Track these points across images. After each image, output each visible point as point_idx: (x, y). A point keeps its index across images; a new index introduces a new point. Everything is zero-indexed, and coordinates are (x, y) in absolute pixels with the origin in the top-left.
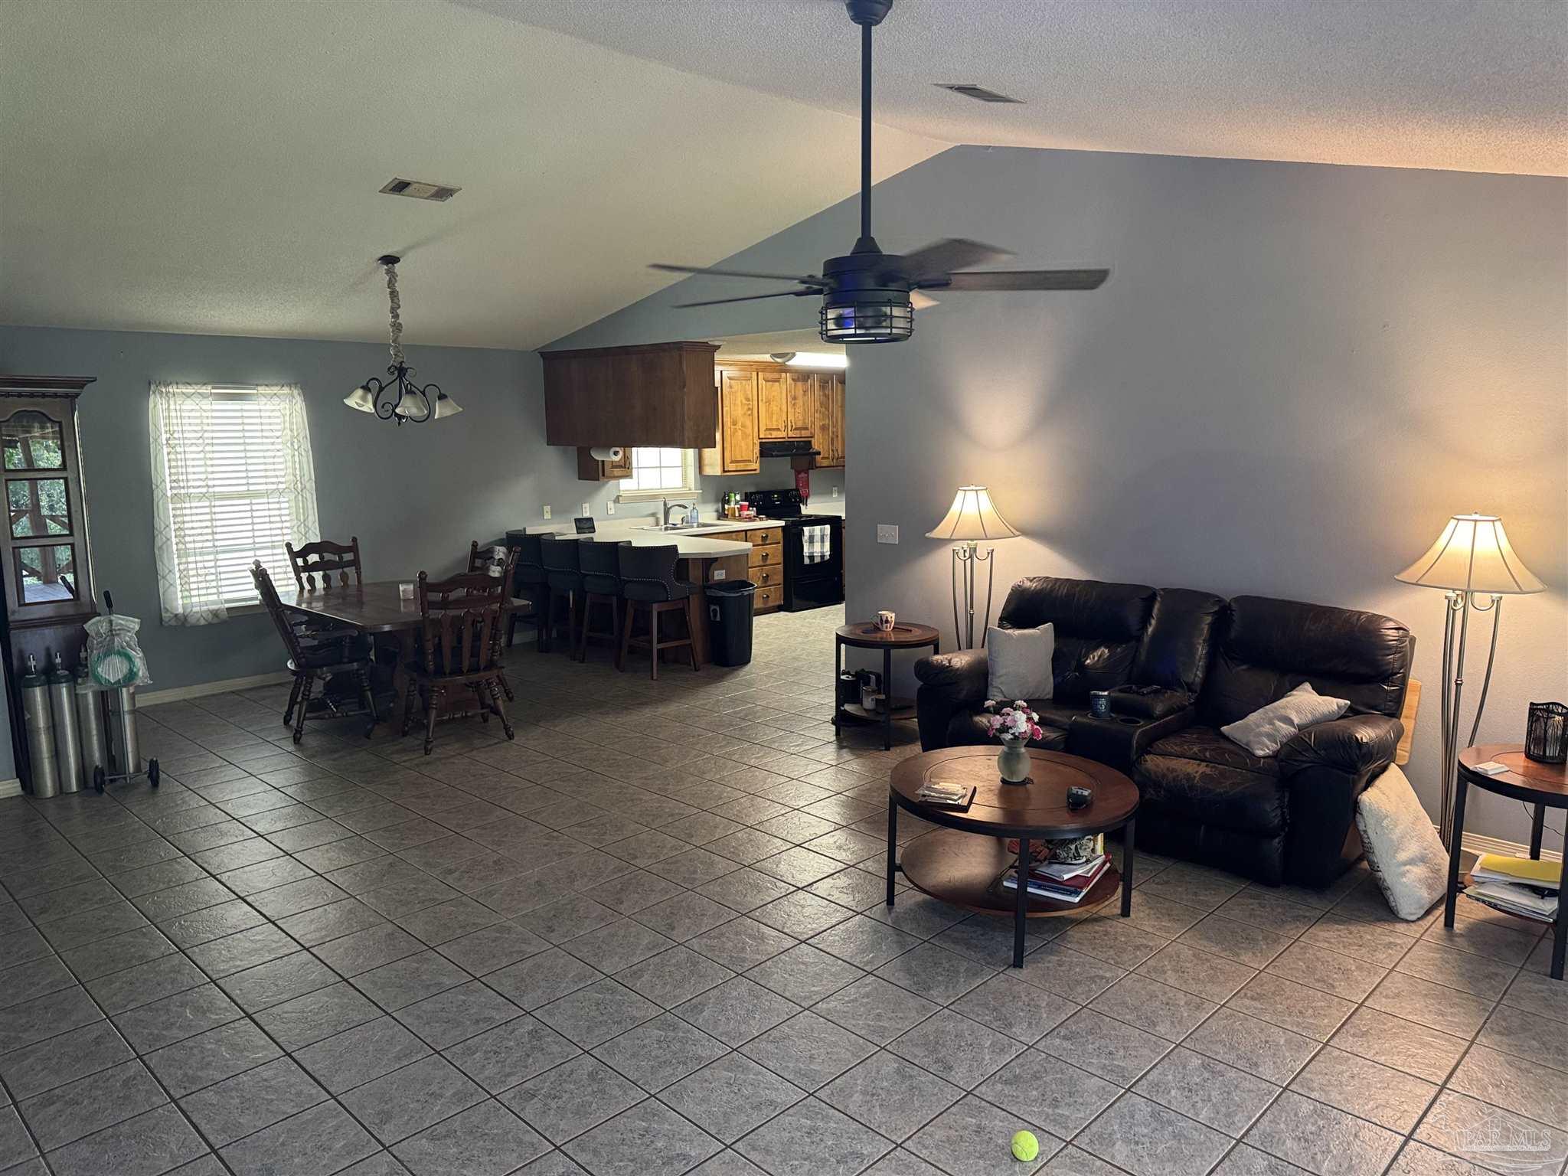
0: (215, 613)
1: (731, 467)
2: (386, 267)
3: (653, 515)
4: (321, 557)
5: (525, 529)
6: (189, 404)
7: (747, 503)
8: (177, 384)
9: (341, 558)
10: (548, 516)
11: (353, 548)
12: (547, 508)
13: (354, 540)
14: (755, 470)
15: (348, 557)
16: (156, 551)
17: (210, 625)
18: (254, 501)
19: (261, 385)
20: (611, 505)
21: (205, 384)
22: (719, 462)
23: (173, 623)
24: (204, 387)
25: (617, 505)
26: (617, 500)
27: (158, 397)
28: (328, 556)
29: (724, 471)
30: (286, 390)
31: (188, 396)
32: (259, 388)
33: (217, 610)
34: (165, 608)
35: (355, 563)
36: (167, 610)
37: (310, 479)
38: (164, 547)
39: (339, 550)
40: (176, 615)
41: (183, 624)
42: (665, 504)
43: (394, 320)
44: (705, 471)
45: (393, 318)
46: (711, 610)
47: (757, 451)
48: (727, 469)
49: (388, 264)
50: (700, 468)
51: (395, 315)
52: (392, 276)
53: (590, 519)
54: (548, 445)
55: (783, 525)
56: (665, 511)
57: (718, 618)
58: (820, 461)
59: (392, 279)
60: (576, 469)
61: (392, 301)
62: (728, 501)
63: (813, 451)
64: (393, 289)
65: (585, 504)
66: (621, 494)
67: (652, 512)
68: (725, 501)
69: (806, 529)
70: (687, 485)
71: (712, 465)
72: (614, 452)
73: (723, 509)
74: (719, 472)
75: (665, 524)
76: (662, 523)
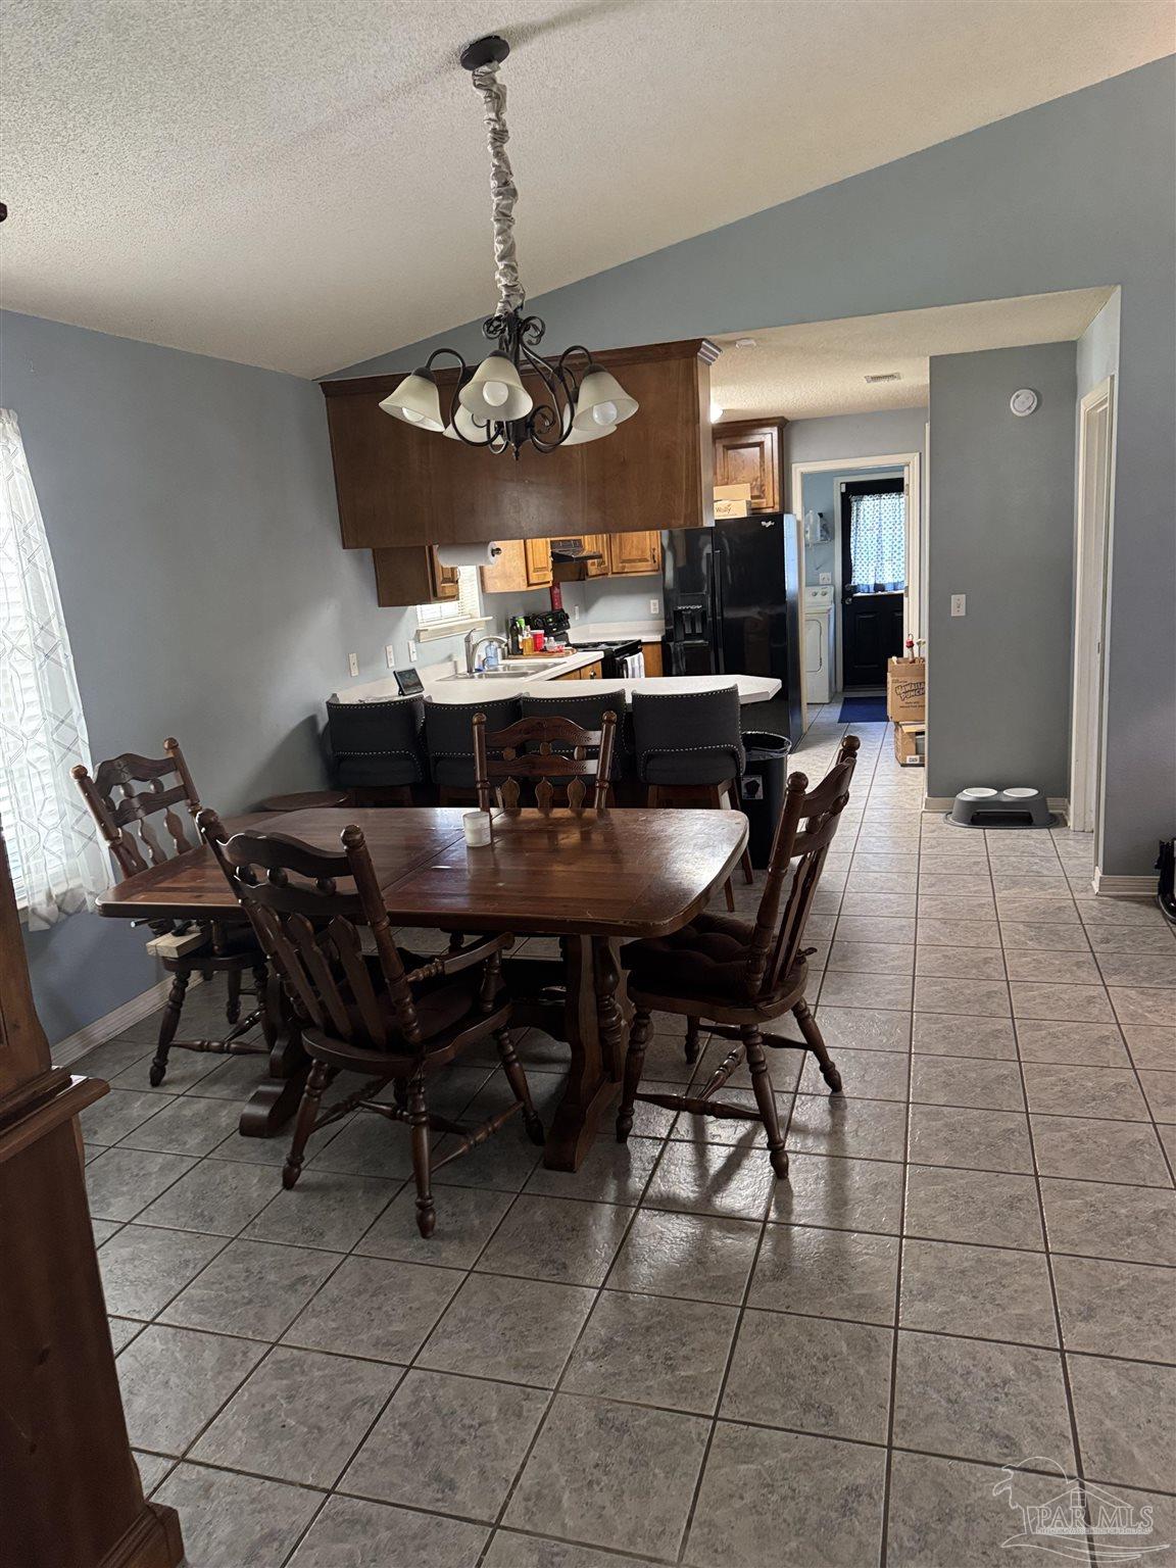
1: (532, 578)
2: (473, 73)
3: (450, 658)
4: (129, 791)
5: (334, 695)
7: (542, 632)
9: (159, 786)
10: (355, 672)
11: (175, 764)
12: (353, 658)
13: (173, 744)
14: (548, 582)
15: (170, 781)
20: (412, 644)
22: (523, 571)
25: (420, 645)
26: (417, 639)
28: (138, 787)
29: (529, 585)
35: (186, 792)
39: (150, 770)
42: (468, 640)
43: (504, 202)
44: (491, 589)
45: (503, 199)
46: (743, 783)
47: (550, 554)
48: (531, 582)
49: (488, 60)
50: (482, 582)
51: (507, 190)
52: (498, 89)
53: (413, 671)
54: (344, 548)
55: (602, 656)
56: (468, 651)
57: (760, 795)
58: (593, 568)
59: (497, 98)
60: (375, 590)
61: (499, 154)
62: (519, 631)
63: (585, 554)
64: (504, 125)
65: (390, 648)
66: (421, 627)
67: (446, 655)
68: (514, 631)
69: (628, 659)
70: (467, 610)
71: (506, 577)
72: (493, 551)
73: (516, 643)
74: (524, 588)
75: (470, 671)
76: (463, 669)
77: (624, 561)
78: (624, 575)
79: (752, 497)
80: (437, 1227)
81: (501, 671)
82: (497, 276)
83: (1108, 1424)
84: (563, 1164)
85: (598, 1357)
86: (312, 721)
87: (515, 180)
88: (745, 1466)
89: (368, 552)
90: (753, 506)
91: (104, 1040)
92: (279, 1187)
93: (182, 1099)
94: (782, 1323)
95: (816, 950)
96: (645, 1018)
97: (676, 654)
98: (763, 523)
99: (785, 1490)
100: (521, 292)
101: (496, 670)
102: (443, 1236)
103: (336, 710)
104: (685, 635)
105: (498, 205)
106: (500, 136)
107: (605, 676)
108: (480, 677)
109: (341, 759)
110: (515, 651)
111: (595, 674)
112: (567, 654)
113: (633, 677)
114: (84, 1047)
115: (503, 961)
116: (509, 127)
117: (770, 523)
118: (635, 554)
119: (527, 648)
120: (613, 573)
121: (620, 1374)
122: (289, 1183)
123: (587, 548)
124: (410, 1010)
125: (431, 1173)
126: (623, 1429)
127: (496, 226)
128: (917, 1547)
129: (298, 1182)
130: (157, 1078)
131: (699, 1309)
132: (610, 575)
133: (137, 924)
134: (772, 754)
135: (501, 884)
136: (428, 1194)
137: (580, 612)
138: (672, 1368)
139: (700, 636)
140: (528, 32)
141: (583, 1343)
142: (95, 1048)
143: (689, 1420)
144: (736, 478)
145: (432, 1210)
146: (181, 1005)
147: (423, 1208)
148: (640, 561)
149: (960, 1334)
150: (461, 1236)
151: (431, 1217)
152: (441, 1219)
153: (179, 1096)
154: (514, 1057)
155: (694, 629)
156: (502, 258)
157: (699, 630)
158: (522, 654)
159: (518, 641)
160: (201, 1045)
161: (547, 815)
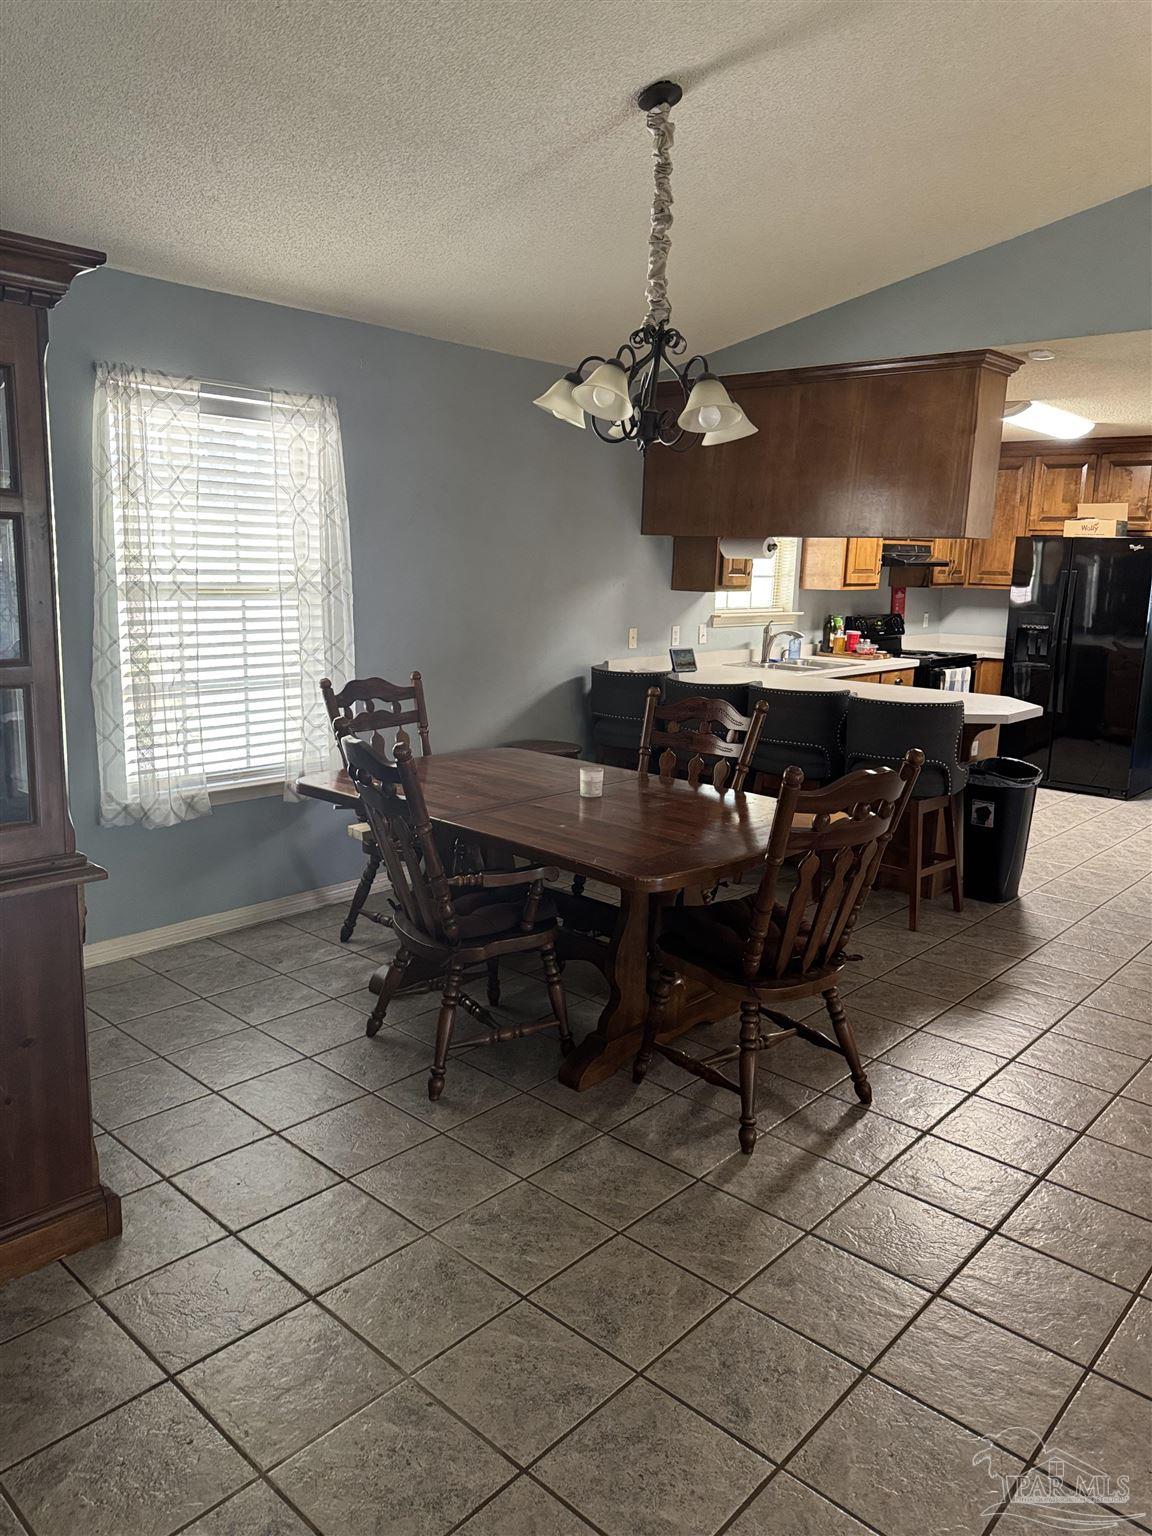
0: (190, 803)
1: (852, 578)
2: (647, 113)
3: (746, 646)
4: (371, 706)
5: (607, 663)
6: (159, 416)
7: (859, 633)
8: (143, 371)
9: (398, 708)
10: (633, 644)
11: (415, 692)
12: (633, 632)
13: (417, 677)
14: (875, 585)
15: (407, 706)
16: (95, 688)
17: (183, 824)
18: (248, 603)
19: (278, 391)
20: (704, 630)
21: (189, 378)
22: (841, 571)
23: (120, 822)
24: (187, 385)
25: (710, 629)
26: (710, 623)
27: (111, 393)
28: (379, 705)
29: (845, 585)
30: (315, 404)
31: (160, 398)
32: (277, 397)
33: (193, 797)
34: (109, 796)
35: (419, 716)
36: (110, 797)
37: (347, 569)
38: (108, 681)
39: (393, 694)
40: (126, 808)
41: (139, 822)
42: (766, 631)
43: (659, 227)
44: (809, 584)
45: (658, 224)
46: (974, 808)
47: (880, 557)
48: (848, 582)
49: (658, 103)
50: (801, 579)
51: (664, 217)
52: (666, 128)
53: (690, 651)
54: (642, 533)
55: (918, 665)
56: (765, 641)
57: (990, 823)
58: (940, 576)
59: (665, 136)
60: (670, 573)
61: (660, 185)
62: (834, 629)
63: (933, 560)
64: (666, 159)
65: (676, 629)
66: (716, 613)
67: (745, 642)
68: (829, 628)
69: (948, 672)
70: (780, 604)
71: (825, 575)
72: (769, 546)
73: (826, 640)
74: (838, 586)
75: (764, 661)
76: (758, 658)
77: (983, 573)
78: (981, 587)
79: (1130, 519)
80: (442, 1094)
81: (799, 665)
82: (646, 294)
83: (850, 1440)
84: (570, 1080)
85: (477, 1224)
86: (580, 681)
87: (673, 209)
88: (515, 1337)
89: (668, 540)
90: (1130, 527)
91: (335, 902)
92: (364, 1033)
93: (354, 955)
94: (640, 1255)
95: (861, 958)
96: (669, 976)
97: (1020, 674)
98: (1132, 546)
99: (529, 1366)
100: (667, 306)
101: (796, 663)
102: (445, 1103)
103: (601, 676)
104: (1029, 656)
105: (654, 229)
106: (663, 169)
107: (916, 684)
108: (770, 667)
109: (598, 719)
110: (826, 648)
111: (901, 681)
112: (877, 658)
113: (952, 688)
114: (318, 902)
115: (546, 889)
116: (672, 160)
117: (1139, 547)
118: (996, 567)
119: (838, 647)
120: (970, 584)
121: (483, 1240)
122: (372, 1030)
123: (936, 555)
124: (448, 908)
125: (448, 1049)
126: (451, 1276)
127: (651, 248)
128: (592, 1447)
129: (378, 1033)
130: (346, 936)
131: (583, 1221)
132: (966, 586)
133: (337, 808)
134: (1008, 782)
135: (562, 826)
136: (441, 1064)
137: (930, 621)
138: (524, 1252)
139: (1043, 659)
140: (699, 74)
141: (475, 1210)
142: (325, 906)
143: (503, 1290)
144: (1119, 497)
145: (443, 1080)
146: (372, 882)
147: (437, 1076)
148: (1001, 574)
149: (785, 1322)
150: (456, 1107)
151: (439, 1084)
152: (449, 1091)
153: (353, 952)
154: (556, 979)
155: (1038, 649)
156: (652, 276)
157: (1043, 652)
158: (831, 652)
159: (829, 640)
160: (376, 917)
161: (696, 789)
